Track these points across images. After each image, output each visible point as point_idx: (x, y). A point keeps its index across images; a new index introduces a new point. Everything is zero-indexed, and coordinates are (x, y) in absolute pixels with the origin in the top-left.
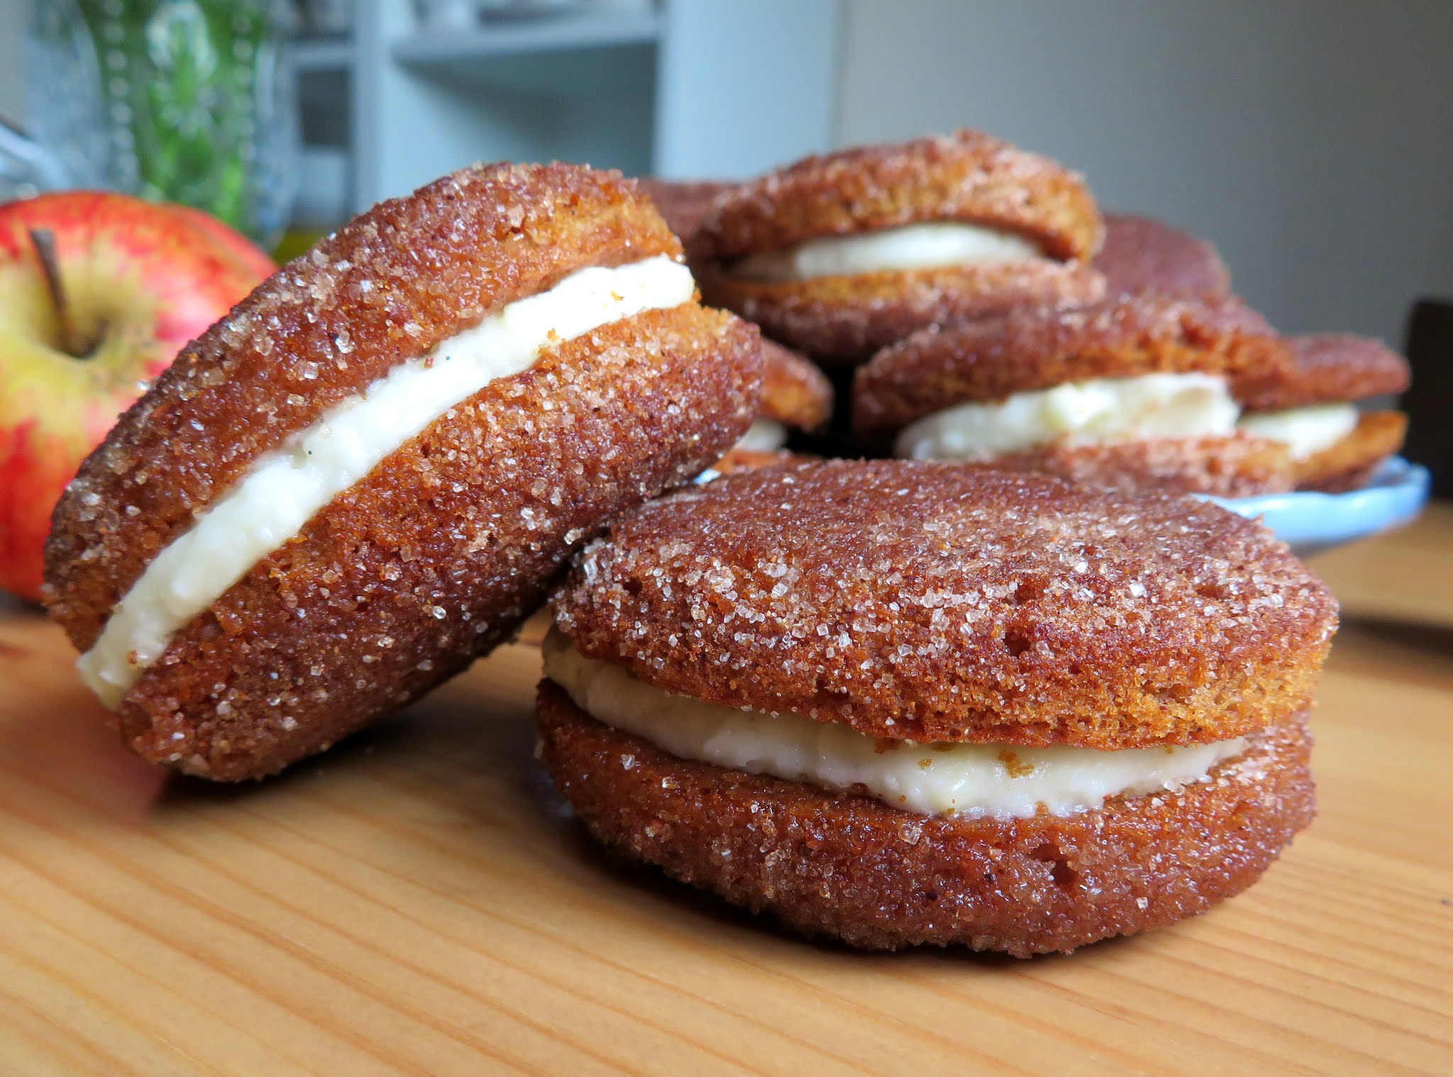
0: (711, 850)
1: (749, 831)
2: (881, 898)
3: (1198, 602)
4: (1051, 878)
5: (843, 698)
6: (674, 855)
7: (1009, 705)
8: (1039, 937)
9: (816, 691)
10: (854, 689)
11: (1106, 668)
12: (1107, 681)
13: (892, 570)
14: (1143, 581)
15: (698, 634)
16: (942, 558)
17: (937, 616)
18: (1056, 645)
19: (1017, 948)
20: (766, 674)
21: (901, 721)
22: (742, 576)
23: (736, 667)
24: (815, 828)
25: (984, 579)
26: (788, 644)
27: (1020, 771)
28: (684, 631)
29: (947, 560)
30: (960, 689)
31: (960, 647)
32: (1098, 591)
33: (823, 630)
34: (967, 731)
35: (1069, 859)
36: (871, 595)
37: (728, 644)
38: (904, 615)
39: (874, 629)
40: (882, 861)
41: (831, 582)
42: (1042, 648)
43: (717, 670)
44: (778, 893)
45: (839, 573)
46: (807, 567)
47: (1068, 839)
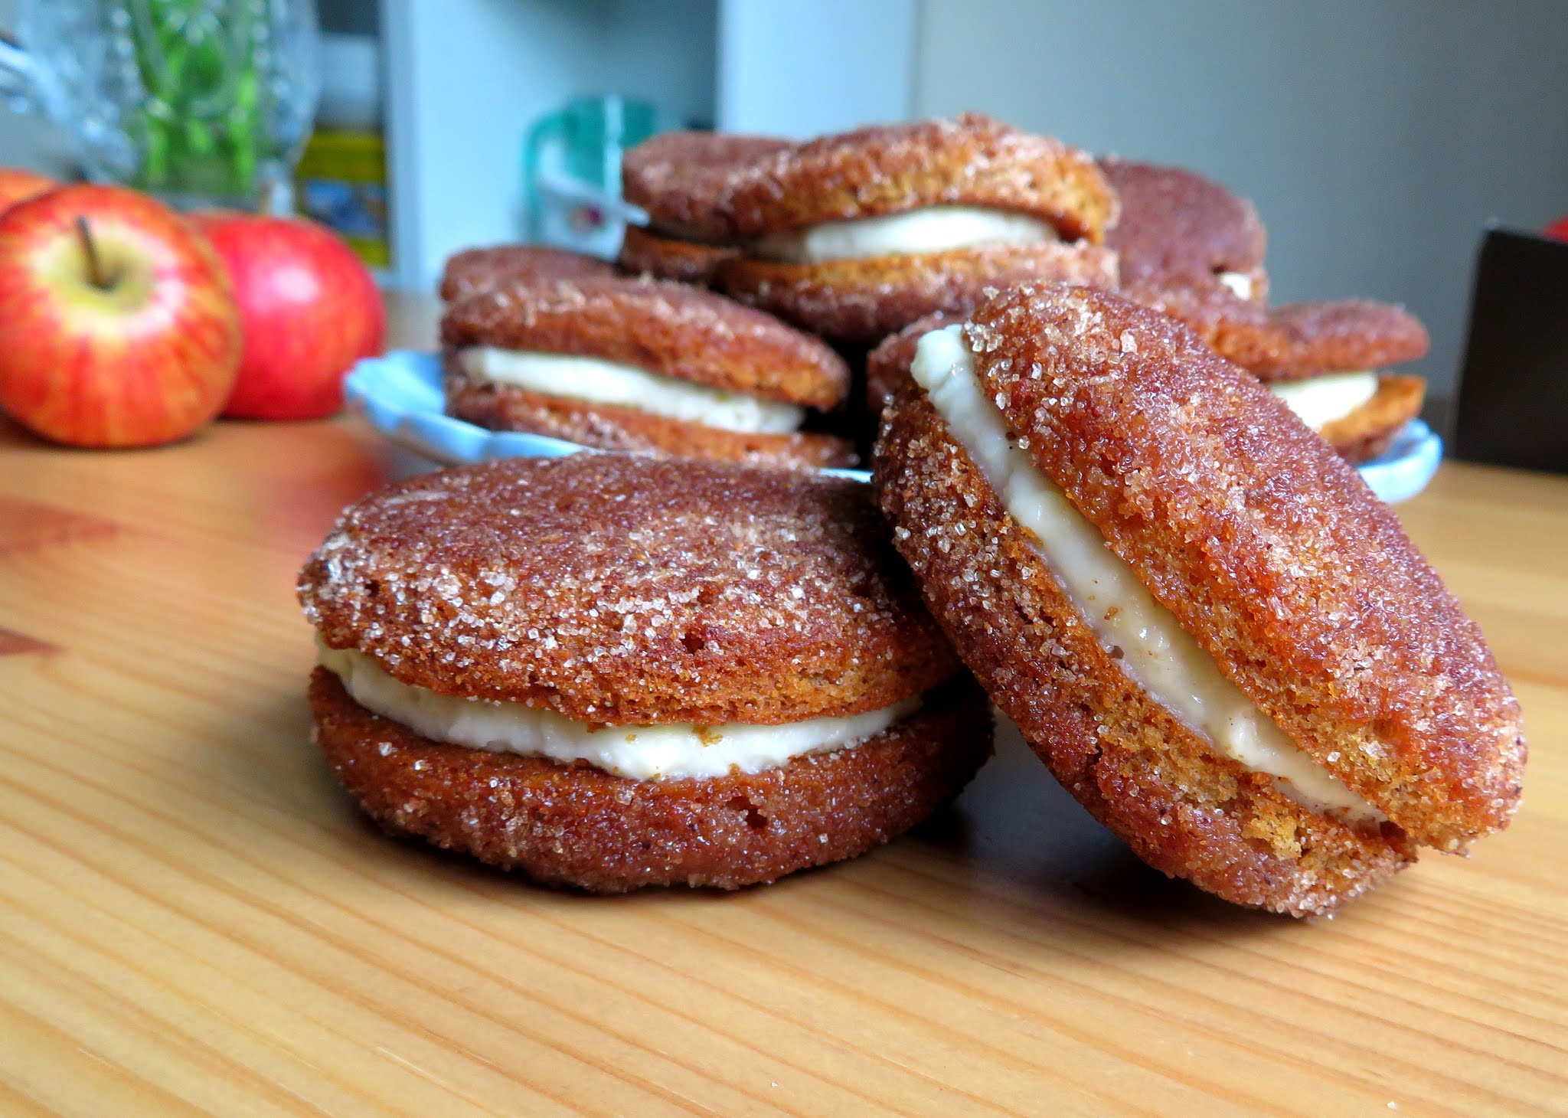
0: (462, 820)
1: (491, 802)
2: (605, 850)
3: (849, 601)
4: (745, 823)
5: (552, 691)
6: (432, 825)
7: (687, 693)
8: (741, 871)
9: (529, 685)
10: (560, 683)
11: (765, 660)
12: (768, 670)
13: (596, 579)
14: (802, 586)
15: (427, 636)
16: (639, 568)
17: (629, 621)
18: (725, 644)
19: (724, 881)
20: (487, 671)
21: (601, 708)
22: (467, 583)
23: (460, 665)
24: (546, 796)
25: (670, 587)
26: (504, 646)
27: (711, 741)
28: (415, 632)
29: (643, 570)
30: (647, 681)
31: (646, 648)
32: (764, 595)
33: (534, 634)
34: (655, 715)
35: (759, 807)
36: (575, 602)
37: (452, 645)
38: (602, 620)
39: (575, 632)
40: (604, 820)
41: (541, 592)
42: (713, 646)
43: (445, 667)
44: (520, 852)
45: (549, 582)
46: (522, 578)
47: (757, 792)
